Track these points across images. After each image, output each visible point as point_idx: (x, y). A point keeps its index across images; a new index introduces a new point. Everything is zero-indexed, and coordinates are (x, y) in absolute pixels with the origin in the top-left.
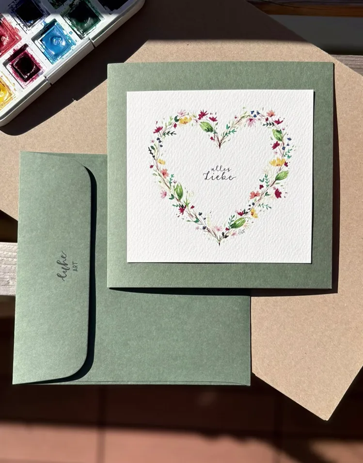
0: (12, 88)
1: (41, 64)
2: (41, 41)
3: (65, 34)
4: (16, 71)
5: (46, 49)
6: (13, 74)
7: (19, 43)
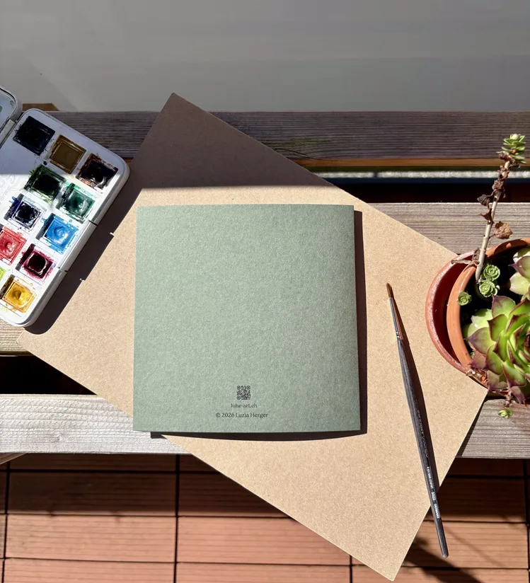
0: (31, 288)
1: (52, 258)
2: (45, 236)
3: (66, 223)
4: (30, 272)
5: (52, 242)
6: (28, 275)
7: (25, 245)
